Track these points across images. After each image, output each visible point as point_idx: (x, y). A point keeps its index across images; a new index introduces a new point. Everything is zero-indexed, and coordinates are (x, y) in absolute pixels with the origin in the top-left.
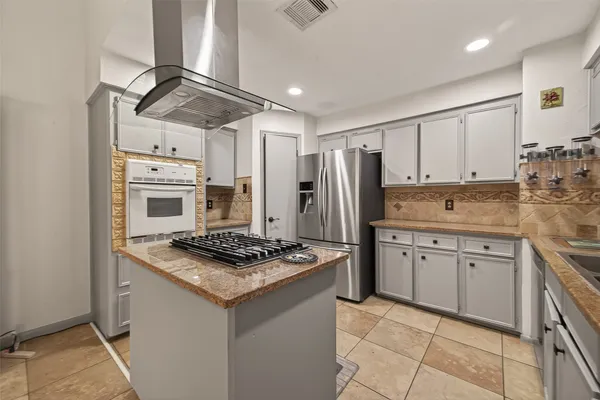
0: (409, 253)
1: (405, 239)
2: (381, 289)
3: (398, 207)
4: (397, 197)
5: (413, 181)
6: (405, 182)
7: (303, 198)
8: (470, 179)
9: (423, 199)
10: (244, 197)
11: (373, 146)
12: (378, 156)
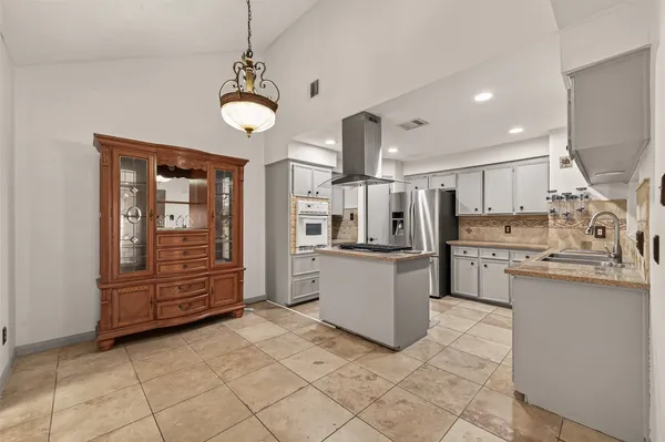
0: (476, 264)
1: (473, 253)
2: (454, 290)
3: (469, 231)
4: (468, 223)
5: (480, 212)
6: (473, 212)
7: (395, 223)
8: (519, 211)
9: (487, 225)
10: (351, 222)
11: (449, 185)
12: (453, 194)
